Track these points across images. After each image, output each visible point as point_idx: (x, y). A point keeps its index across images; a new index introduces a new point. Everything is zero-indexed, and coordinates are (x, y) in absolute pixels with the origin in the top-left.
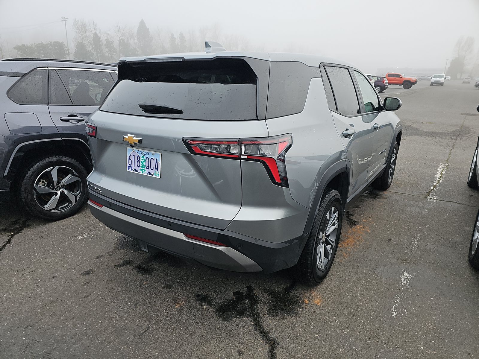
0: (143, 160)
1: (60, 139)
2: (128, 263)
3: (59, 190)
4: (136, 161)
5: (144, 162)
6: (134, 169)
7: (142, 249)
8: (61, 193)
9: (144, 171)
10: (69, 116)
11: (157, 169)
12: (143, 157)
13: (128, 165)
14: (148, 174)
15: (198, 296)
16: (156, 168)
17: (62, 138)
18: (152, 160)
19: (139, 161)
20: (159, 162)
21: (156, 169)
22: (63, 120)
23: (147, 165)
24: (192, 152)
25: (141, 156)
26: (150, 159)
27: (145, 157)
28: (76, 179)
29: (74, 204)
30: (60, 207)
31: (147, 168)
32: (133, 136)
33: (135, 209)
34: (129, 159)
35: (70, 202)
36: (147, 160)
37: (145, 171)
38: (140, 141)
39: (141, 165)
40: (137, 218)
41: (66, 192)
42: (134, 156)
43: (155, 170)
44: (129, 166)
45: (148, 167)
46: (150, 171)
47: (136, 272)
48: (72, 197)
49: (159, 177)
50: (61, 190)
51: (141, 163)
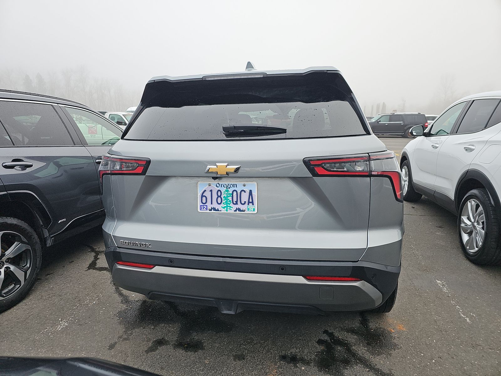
0: (227, 194)
1: (6, 193)
2: (160, 343)
3: (3, 266)
4: (215, 196)
5: (229, 196)
6: (210, 208)
7: (223, 312)
8: (5, 271)
9: (229, 208)
10: (14, 160)
11: (252, 203)
12: (227, 191)
13: (199, 203)
14: (235, 211)
15: (284, 358)
16: (251, 201)
17: (8, 192)
18: (243, 192)
19: (219, 196)
20: (255, 194)
21: (249, 202)
22: (6, 167)
23: (235, 200)
24: (315, 174)
25: (223, 190)
26: (239, 192)
27: (230, 191)
28: (24, 247)
29: (23, 283)
30: (3, 292)
31: (235, 203)
32: (226, 164)
33: (221, 260)
34: (203, 196)
35: (19, 282)
36: (235, 193)
37: (231, 208)
38: (237, 170)
39: (224, 201)
40: (225, 270)
41: (12, 268)
42: (211, 191)
43: (248, 204)
44: (201, 206)
45: (237, 202)
46: (239, 206)
47: (180, 352)
48: (20, 275)
49: (256, 211)
50: (5, 266)
51: (223, 199)
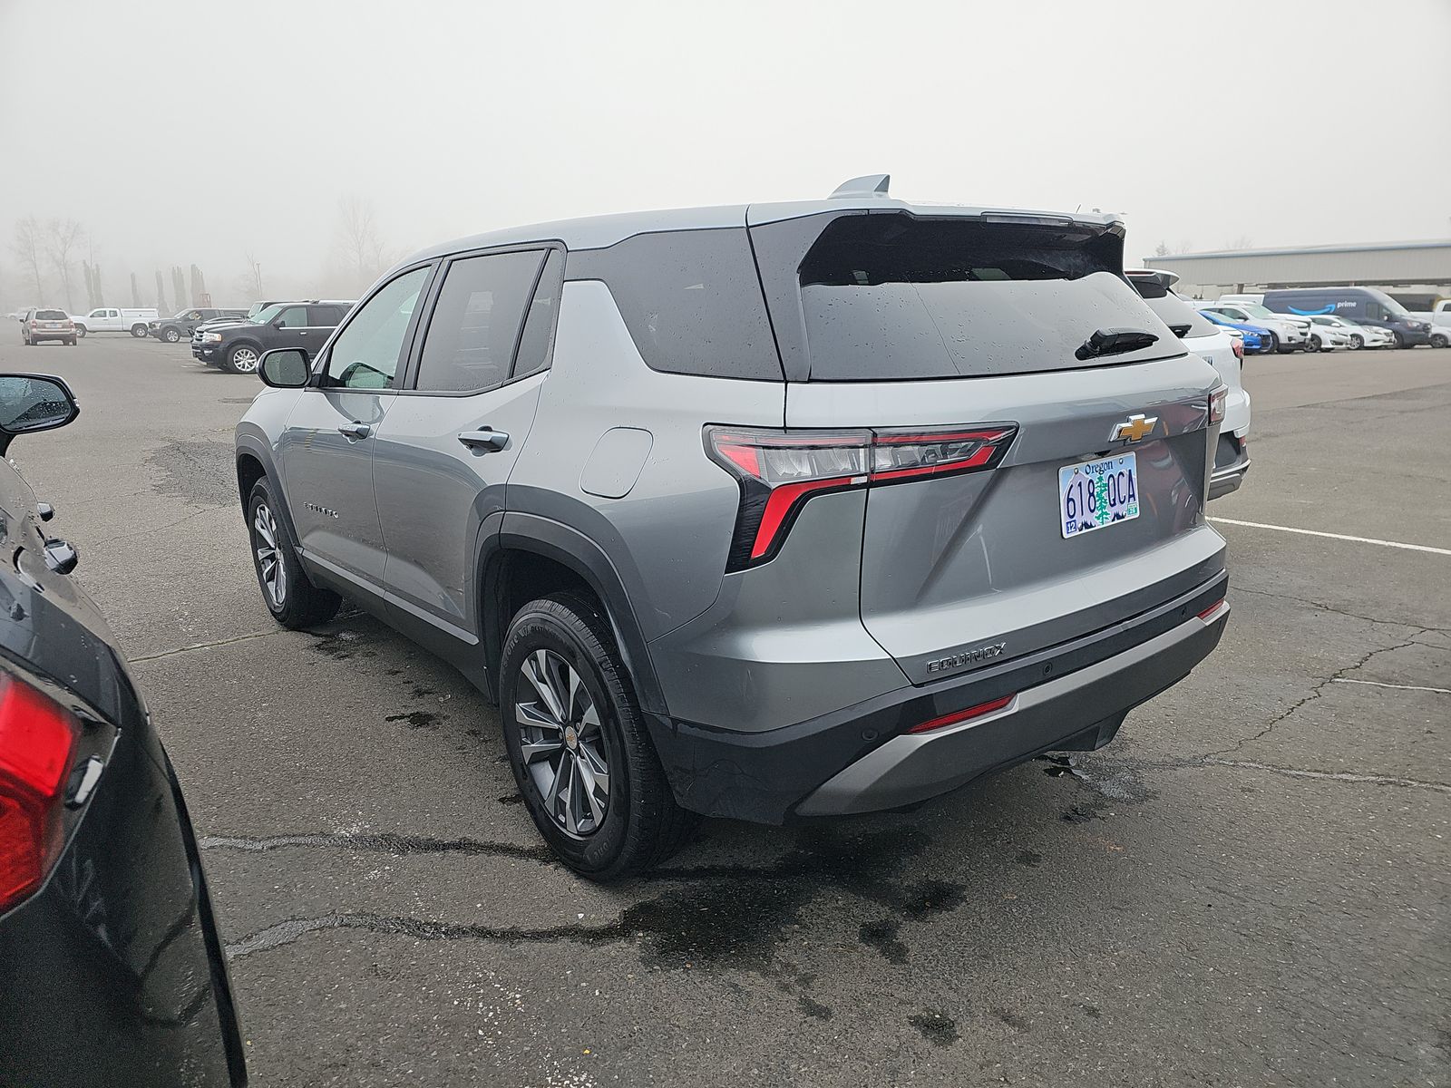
0: (1101, 486)
4: (1086, 496)
5: (1102, 491)
6: (1081, 525)
9: (1104, 516)
11: (1133, 496)
12: (1100, 479)
13: (1065, 518)
14: (1114, 520)
16: (1131, 493)
18: (1121, 477)
19: (1092, 495)
20: (1135, 476)
21: (1130, 496)
23: (1112, 497)
25: (1096, 478)
26: (1116, 477)
27: (1105, 476)
31: (1112, 503)
34: (1069, 500)
36: (1111, 482)
37: (1108, 516)
39: (1098, 504)
42: (1080, 485)
43: (1128, 501)
44: (1068, 523)
45: (1114, 500)
46: (1118, 508)
49: (1138, 514)
51: (1097, 499)
